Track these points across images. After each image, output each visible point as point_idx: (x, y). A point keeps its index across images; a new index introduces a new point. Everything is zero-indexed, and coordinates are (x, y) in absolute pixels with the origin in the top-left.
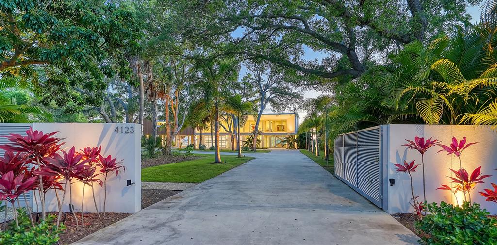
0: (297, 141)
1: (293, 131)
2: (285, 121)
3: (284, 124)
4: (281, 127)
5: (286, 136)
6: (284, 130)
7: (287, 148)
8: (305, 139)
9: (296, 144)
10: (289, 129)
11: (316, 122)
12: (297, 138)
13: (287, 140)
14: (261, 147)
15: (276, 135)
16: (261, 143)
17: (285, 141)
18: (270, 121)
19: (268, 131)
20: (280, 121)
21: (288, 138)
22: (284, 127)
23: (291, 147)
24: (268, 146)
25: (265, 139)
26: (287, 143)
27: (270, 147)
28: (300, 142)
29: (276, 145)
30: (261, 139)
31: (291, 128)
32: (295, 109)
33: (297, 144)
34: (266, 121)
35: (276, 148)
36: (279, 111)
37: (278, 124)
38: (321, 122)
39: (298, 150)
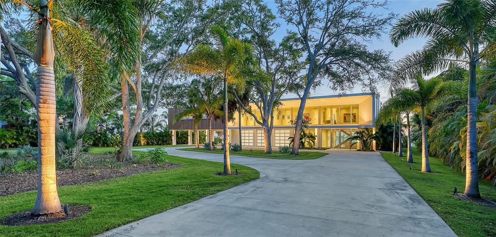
0: (376, 138)
1: (369, 122)
2: (356, 107)
3: (355, 111)
4: (350, 116)
5: (358, 130)
6: (354, 121)
7: (358, 148)
8: (391, 134)
9: (374, 142)
10: (362, 120)
11: (421, 94)
12: (376, 133)
13: (360, 136)
14: (316, 146)
15: (342, 129)
16: (316, 141)
17: (356, 138)
18: (332, 107)
19: (329, 122)
20: (347, 108)
21: (360, 133)
22: (355, 117)
23: (366, 147)
24: (329, 146)
25: (324, 134)
26: (358, 141)
27: (331, 147)
28: (381, 140)
29: (341, 144)
30: (316, 134)
31: (366, 117)
32: (372, 81)
33: (377, 143)
34: (325, 109)
35: (340, 148)
36: (343, 90)
37: (344, 112)
38: (435, 92)
39: (378, 153)
